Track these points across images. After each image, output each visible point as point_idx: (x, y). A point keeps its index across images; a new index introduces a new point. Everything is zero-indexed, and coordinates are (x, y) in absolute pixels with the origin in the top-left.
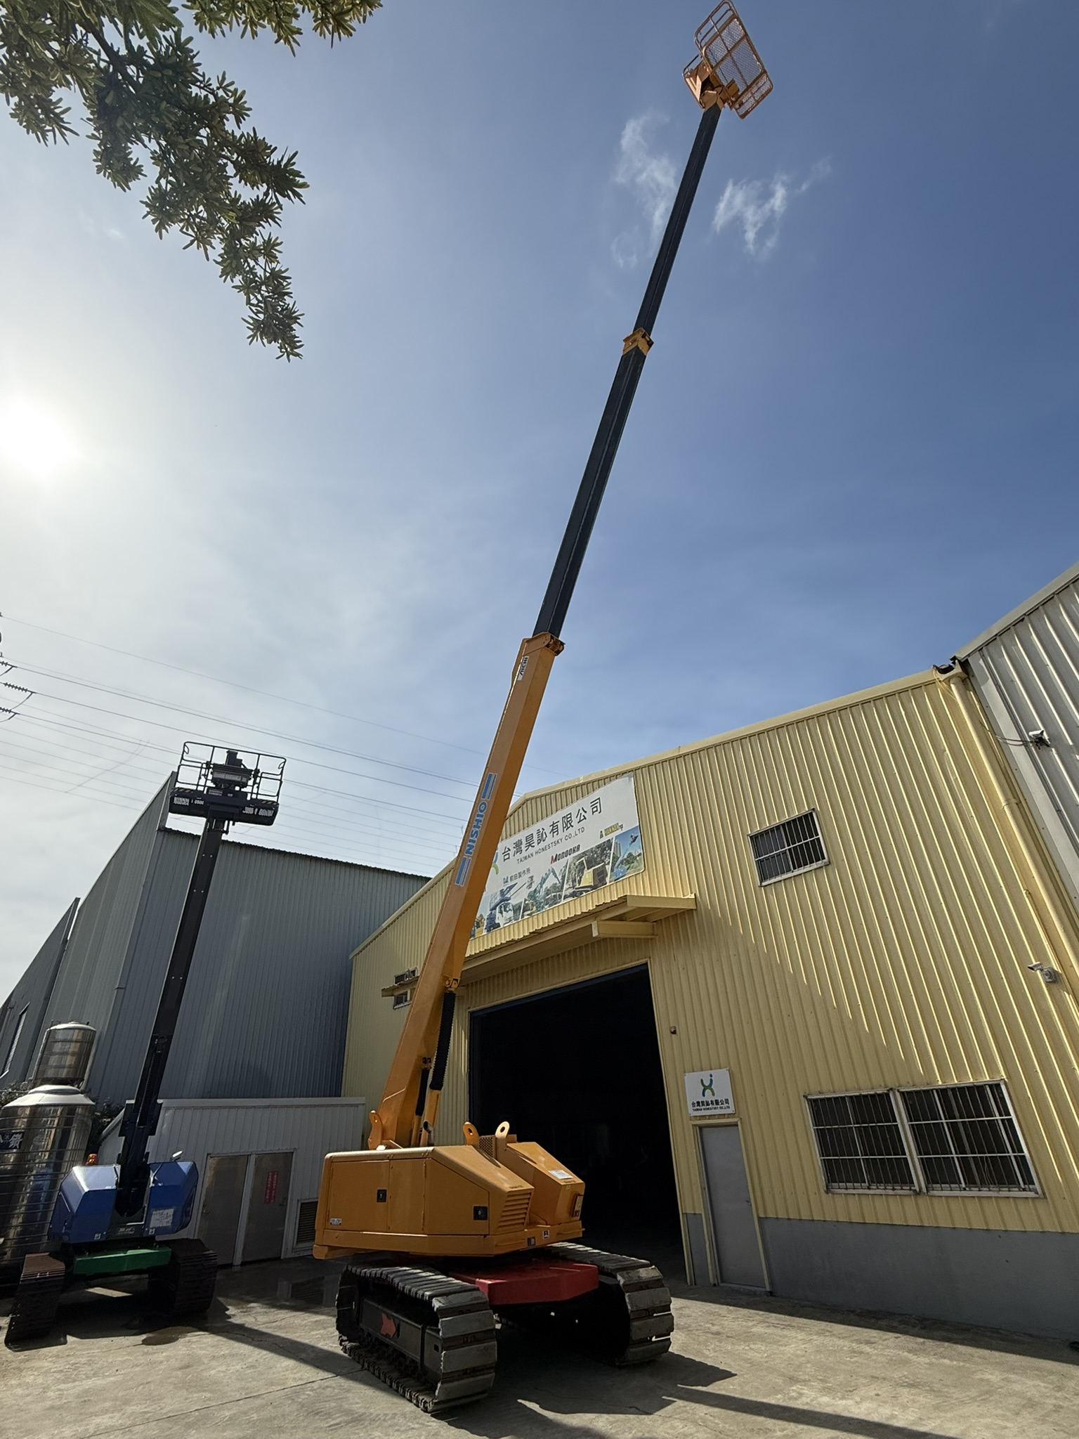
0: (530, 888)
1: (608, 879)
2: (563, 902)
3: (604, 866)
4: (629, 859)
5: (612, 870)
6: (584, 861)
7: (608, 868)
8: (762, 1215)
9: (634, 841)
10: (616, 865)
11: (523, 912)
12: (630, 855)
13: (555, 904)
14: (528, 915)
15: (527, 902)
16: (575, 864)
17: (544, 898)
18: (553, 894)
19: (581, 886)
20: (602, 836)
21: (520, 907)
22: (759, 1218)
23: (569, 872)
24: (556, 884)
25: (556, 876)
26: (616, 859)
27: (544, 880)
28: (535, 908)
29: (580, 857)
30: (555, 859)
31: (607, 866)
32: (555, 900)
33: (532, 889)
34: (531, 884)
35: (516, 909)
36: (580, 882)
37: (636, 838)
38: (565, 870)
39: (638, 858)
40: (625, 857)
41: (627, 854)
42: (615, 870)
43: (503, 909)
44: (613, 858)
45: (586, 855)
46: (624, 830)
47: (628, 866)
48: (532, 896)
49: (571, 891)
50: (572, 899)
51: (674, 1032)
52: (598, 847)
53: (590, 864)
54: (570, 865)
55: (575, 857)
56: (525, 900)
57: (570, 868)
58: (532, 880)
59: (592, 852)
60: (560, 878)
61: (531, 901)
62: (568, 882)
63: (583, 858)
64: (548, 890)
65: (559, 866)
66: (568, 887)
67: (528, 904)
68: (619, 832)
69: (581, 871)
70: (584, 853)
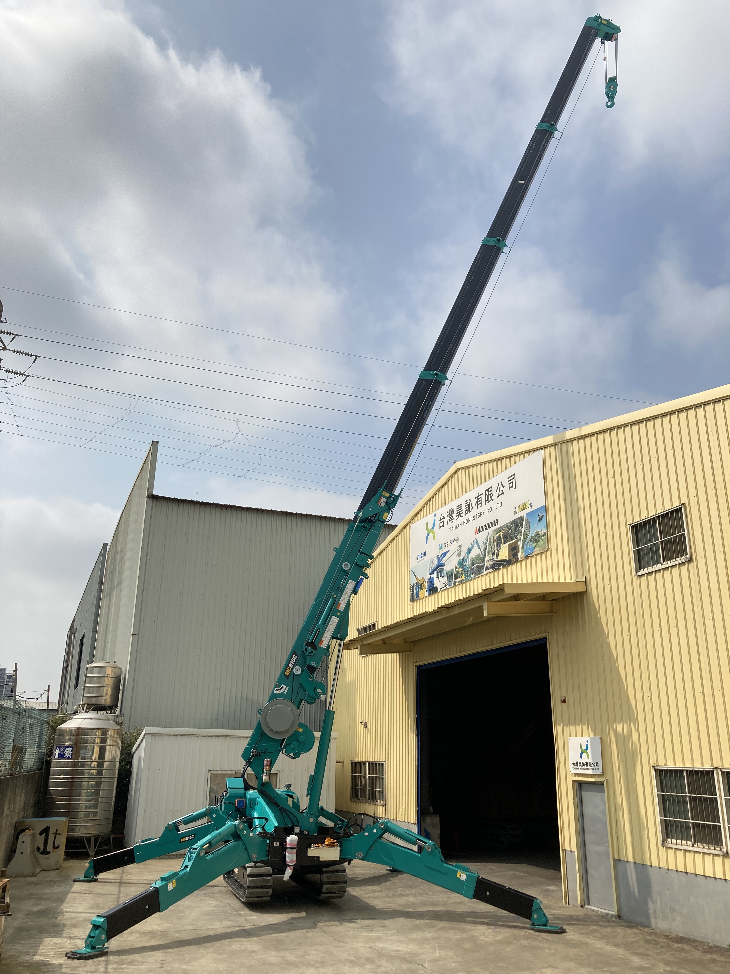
0: (459, 556)
1: (520, 556)
2: (485, 572)
3: (516, 542)
4: (536, 537)
5: (523, 547)
6: (501, 536)
7: (520, 544)
8: (616, 858)
9: (541, 520)
10: (526, 543)
11: (455, 579)
12: (537, 534)
13: (479, 574)
14: (458, 582)
15: (457, 570)
16: (494, 538)
17: (470, 567)
18: (477, 565)
19: (499, 559)
20: (515, 512)
21: (452, 574)
22: (614, 860)
23: (490, 545)
24: (479, 555)
25: (479, 547)
26: (526, 535)
27: (470, 551)
28: (463, 577)
29: (498, 531)
30: (479, 530)
31: (519, 542)
32: (478, 571)
33: (461, 558)
34: (460, 552)
35: (450, 575)
36: (498, 556)
37: (542, 517)
38: (486, 543)
39: (543, 538)
40: (533, 535)
41: (534, 533)
42: (526, 547)
43: (439, 574)
44: (524, 535)
45: (503, 530)
46: (534, 508)
47: (535, 544)
48: (461, 564)
49: (491, 563)
50: (491, 570)
51: (564, 701)
52: (513, 522)
53: (507, 537)
54: (490, 539)
55: (495, 530)
56: (456, 568)
57: (490, 541)
58: (460, 549)
59: (508, 527)
60: (482, 549)
61: (460, 569)
62: (488, 554)
63: (501, 532)
64: (473, 560)
65: (482, 537)
66: (489, 559)
67: (458, 572)
68: (529, 510)
69: (499, 545)
70: (501, 527)
